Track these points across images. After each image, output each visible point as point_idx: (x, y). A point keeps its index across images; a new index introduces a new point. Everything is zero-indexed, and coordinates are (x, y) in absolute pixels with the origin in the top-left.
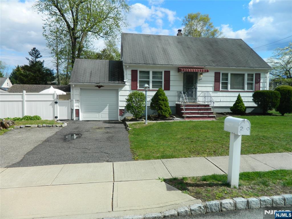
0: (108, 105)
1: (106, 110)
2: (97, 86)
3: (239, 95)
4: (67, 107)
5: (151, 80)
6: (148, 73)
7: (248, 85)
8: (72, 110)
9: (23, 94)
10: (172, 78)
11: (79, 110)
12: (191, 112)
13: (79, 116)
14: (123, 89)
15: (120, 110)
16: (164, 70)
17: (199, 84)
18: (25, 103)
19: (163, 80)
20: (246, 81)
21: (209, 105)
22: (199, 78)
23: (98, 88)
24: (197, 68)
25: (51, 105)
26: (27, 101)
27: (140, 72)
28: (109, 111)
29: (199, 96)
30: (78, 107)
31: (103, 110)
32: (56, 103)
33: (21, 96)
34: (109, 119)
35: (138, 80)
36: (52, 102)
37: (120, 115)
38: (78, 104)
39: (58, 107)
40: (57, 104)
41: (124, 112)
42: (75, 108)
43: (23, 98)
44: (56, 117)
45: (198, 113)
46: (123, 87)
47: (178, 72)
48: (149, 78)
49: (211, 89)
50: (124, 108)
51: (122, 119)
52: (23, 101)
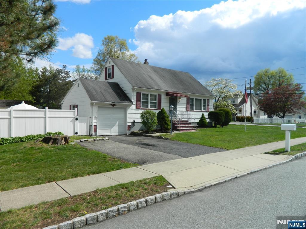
0: (118, 121)
1: (116, 126)
2: (111, 105)
3: (203, 114)
4: (85, 124)
5: (149, 101)
6: (147, 95)
7: (203, 107)
8: (91, 126)
9: (45, 111)
10: (163, 100)
11: (96, 126)
12: (182, 126)
13: (96, 132)
14: (131, 108)
15: (128, 125)
16: (157, 94)
17: (178, 105)
18: (48, 120)
19: (157, 102)
20: (202, 105)
21: (188, 121)
22: (178, 100)
23: (112, 106)
24: (178, 94)
25: (71, 121)
26: (49, 118)
27: (142, 94)
28: (118, 127)
29: (178, 114)
30: (96, 123)
31: (114, 126)
32: (77, 119)
33: (43, 113)
34: (119, 134)
35: (141, 101)
36: (72, 119)
37: (128, 130)
38: (96, 120)
39: (78, 124)
40: (78, 121)
41: (131, 128)
42: (94, 124)
43: (45, 114)
44: (76, 133)
45: (185, 127)
46: (130, 106)
47: (166, 96)
48: (147, 99)
49: (185, 109)
50: (130, 124)
51: (129, 133)
52: (45, 118)
